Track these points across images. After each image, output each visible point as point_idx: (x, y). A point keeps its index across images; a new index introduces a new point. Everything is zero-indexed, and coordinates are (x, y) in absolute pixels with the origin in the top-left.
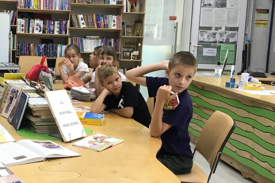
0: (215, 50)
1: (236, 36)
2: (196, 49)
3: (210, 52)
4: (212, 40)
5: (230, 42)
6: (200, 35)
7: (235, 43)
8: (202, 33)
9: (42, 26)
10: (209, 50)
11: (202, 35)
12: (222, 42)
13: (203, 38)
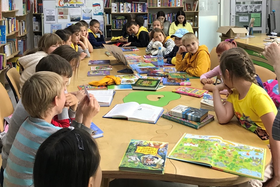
0: (247, 18)
1: (261, 7)
2: (235, 17)
3: (244, 19)
4: (244, 11)
5: (257, 11)
6: (236, 7)
7: (260, 12)
8: (238, 7)
9: (130, 7)
10: (243, 18)
11: (238, 8)
12: (252, 12)
13: (239, 10)
